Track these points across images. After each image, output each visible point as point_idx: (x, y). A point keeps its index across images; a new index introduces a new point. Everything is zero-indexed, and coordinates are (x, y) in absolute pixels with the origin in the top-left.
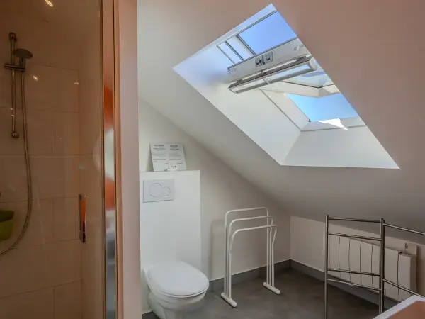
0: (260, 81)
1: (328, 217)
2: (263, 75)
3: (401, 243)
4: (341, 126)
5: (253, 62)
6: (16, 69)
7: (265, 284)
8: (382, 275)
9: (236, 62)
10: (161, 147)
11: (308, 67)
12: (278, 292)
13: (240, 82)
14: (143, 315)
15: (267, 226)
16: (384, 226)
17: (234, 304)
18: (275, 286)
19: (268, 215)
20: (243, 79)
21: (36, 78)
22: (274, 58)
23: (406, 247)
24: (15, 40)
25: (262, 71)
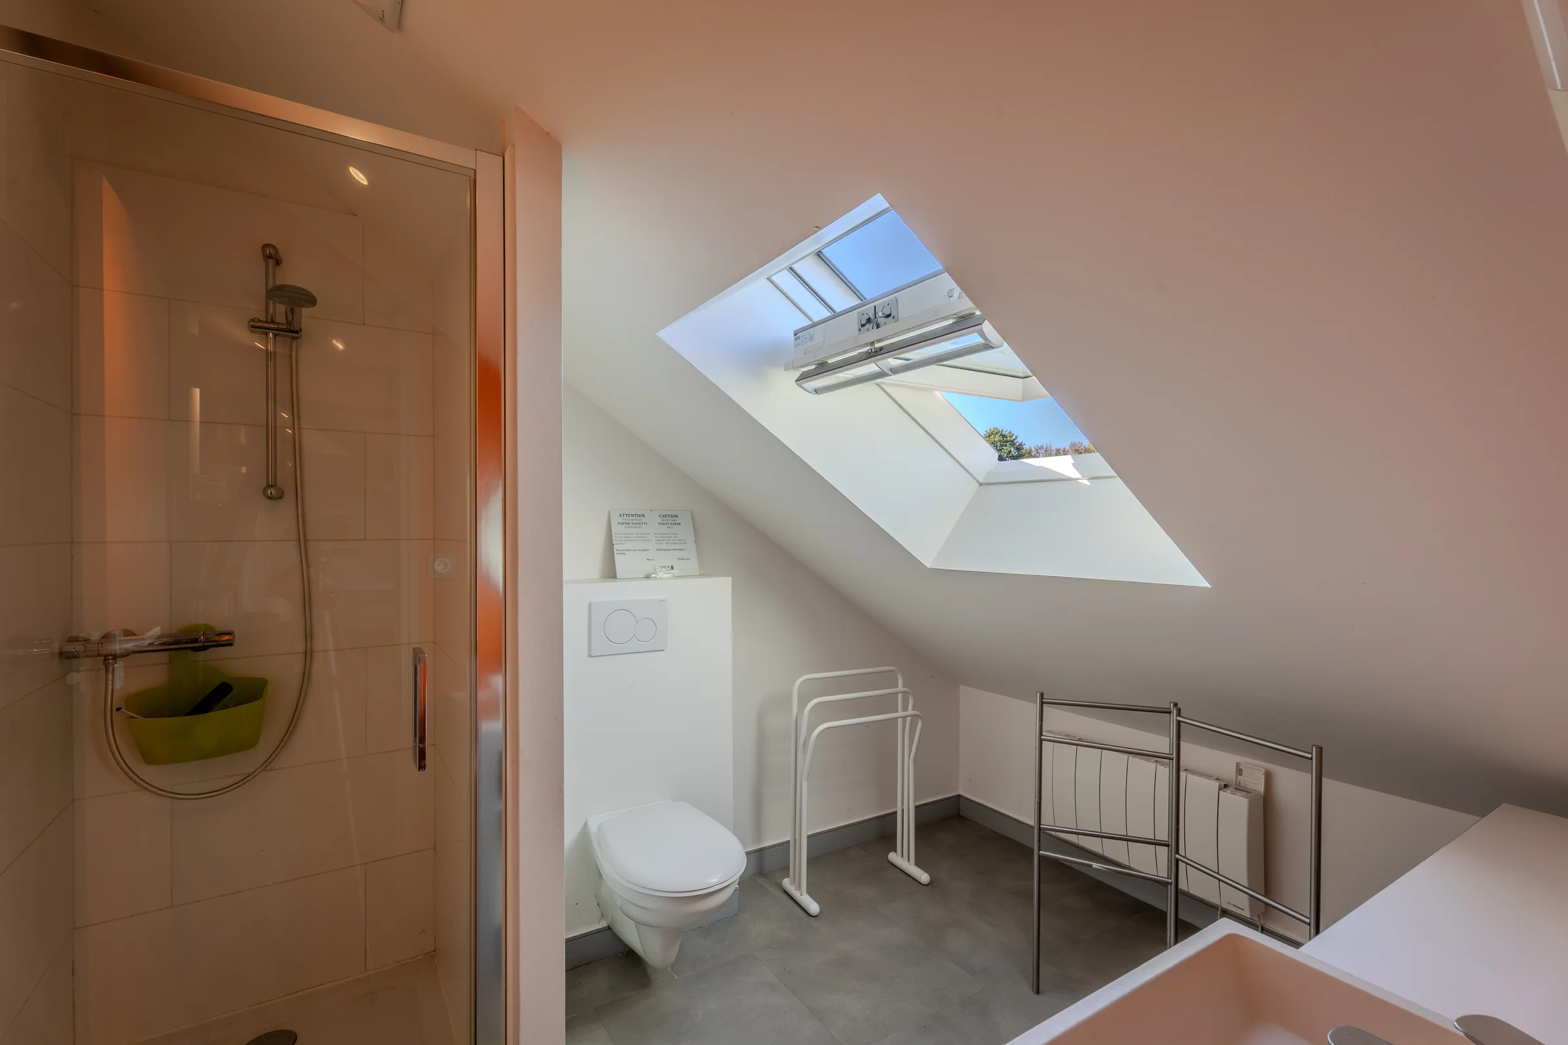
0: (870, 368)
1: (1042, 695)
2: (875, 353)
3: (1225, 762)
4: (1074, 474)
5: (853, 319)
6: (279, 331)
7: (892, 856)
8: (1174, 844)
9: (816, 319)
10: (634, 518)
11: (980, 340)
12: (924, 877)
13: (823, 368)
14: (568, 941)
15: (900, 713)
16: (1179, 723)
17: (814, 907)
18: (917, 864)
19: (900, 687)
20: (830, 361)
21: (340, 346)
22: (903, 312)
23: (1239, 771)
24: (278, 263)
25: (872, 343)
